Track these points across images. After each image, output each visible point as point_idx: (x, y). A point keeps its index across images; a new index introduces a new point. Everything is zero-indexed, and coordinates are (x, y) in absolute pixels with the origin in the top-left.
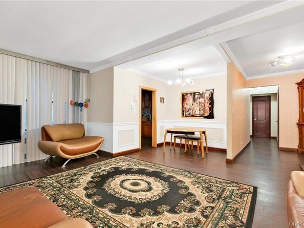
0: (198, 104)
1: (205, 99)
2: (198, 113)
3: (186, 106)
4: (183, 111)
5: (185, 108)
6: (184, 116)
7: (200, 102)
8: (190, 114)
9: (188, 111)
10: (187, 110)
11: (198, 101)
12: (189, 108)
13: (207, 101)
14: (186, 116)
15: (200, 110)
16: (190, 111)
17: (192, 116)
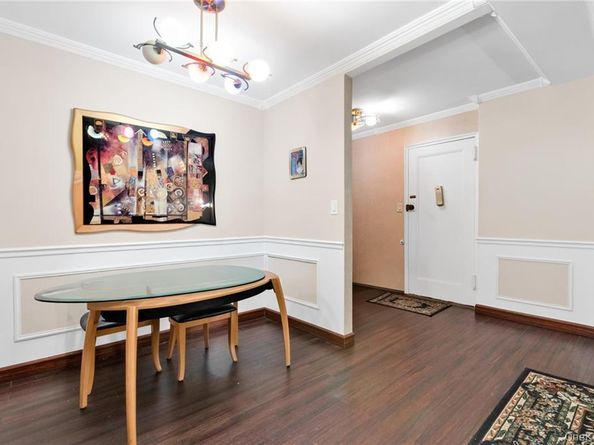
0: (165, 175)
1: (190, 161)
2: (161, 208)
3: (106, 178)
4: (88, 198)
5: (101, 187)
6: (96, 219)
7: (169, 171)
8: (125, 213)
9: (117, 199)
10: (108, 196)
11: (163, 166)
12: (120, 185)
13: (196, 170)
14: (104, 222)
15: (169, 200)
16: (126, 201)
17: (138, 220)
